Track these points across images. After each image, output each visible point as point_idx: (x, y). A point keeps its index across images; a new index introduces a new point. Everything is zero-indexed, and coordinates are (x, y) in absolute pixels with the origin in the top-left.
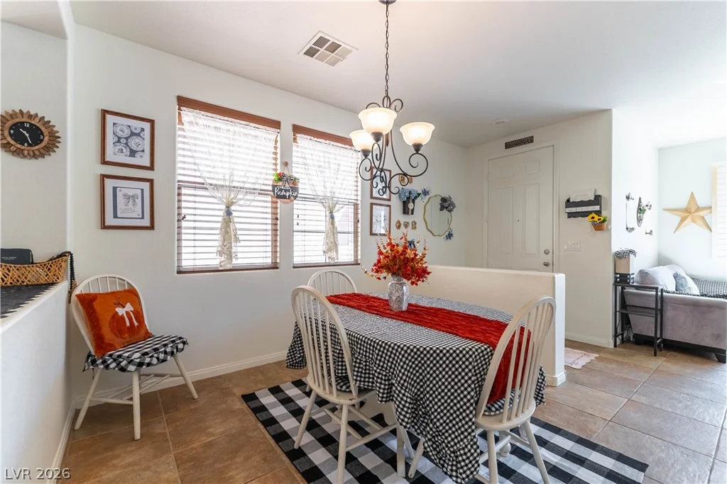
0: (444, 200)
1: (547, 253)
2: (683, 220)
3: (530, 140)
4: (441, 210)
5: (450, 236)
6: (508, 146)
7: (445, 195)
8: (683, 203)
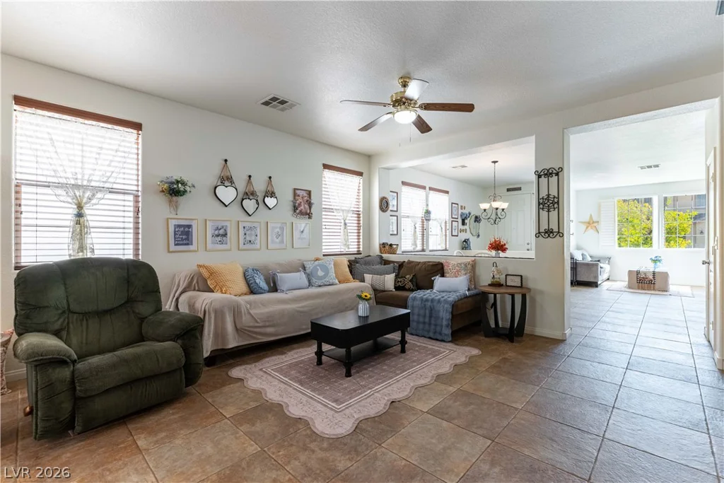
0: (476, 217)
1: (528, 244)
2: (587, 228)
3: (519, 189)
4: (475, 222)
5: (479, 236)
6: (508, 190)
7: (477, 215)
8: (587, 219)
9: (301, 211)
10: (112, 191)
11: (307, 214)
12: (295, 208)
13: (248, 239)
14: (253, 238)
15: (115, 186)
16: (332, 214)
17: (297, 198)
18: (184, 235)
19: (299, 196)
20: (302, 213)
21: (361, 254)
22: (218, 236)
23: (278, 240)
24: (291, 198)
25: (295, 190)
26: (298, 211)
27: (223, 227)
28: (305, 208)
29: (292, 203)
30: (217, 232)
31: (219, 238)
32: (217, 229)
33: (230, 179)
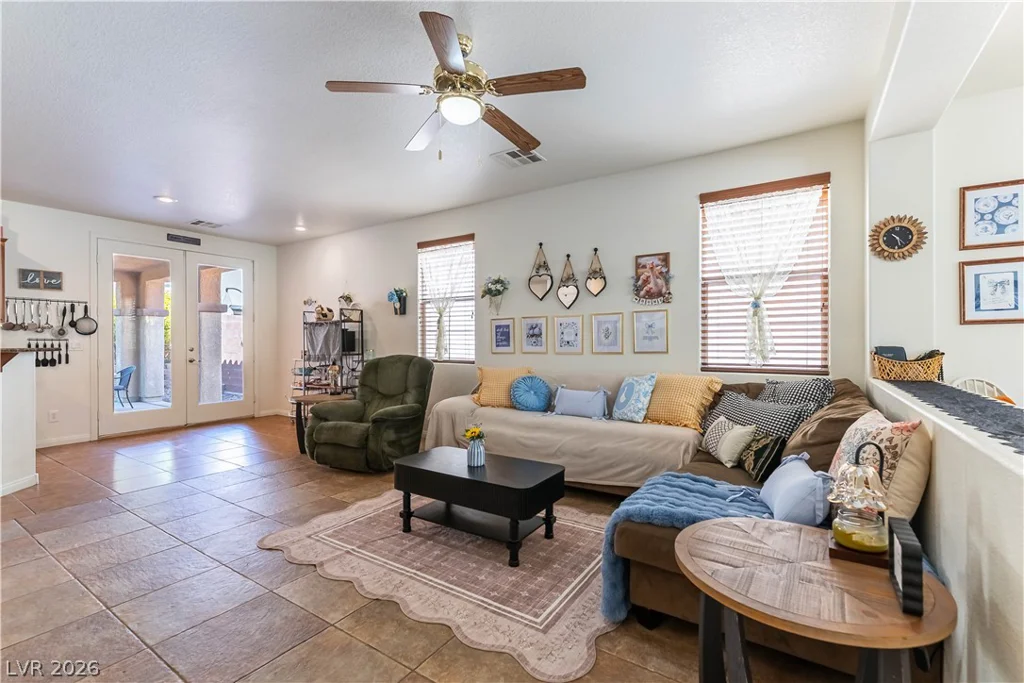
9: (648, 292)
10: (458, 299)
11: (660, 294)
12: (637, 290)
13: (566, 339)
14: (571, 338)
15: (458, 295)
16: (725, 287)
17: (640, 271)
18: (503, 336)
19: (644, 267)
20: (650, 295)
21: (827, 374)
22: (532, 336)
23: (606, 341)
24: (631, 272)
25: (638, 257)
26: (642, 293)
27: (537, 325)
28: (656, 284)
29: (632, 282)
30: (531, 332)
31: (534, 339)
32: (532, 328)
33: (545, 266)
